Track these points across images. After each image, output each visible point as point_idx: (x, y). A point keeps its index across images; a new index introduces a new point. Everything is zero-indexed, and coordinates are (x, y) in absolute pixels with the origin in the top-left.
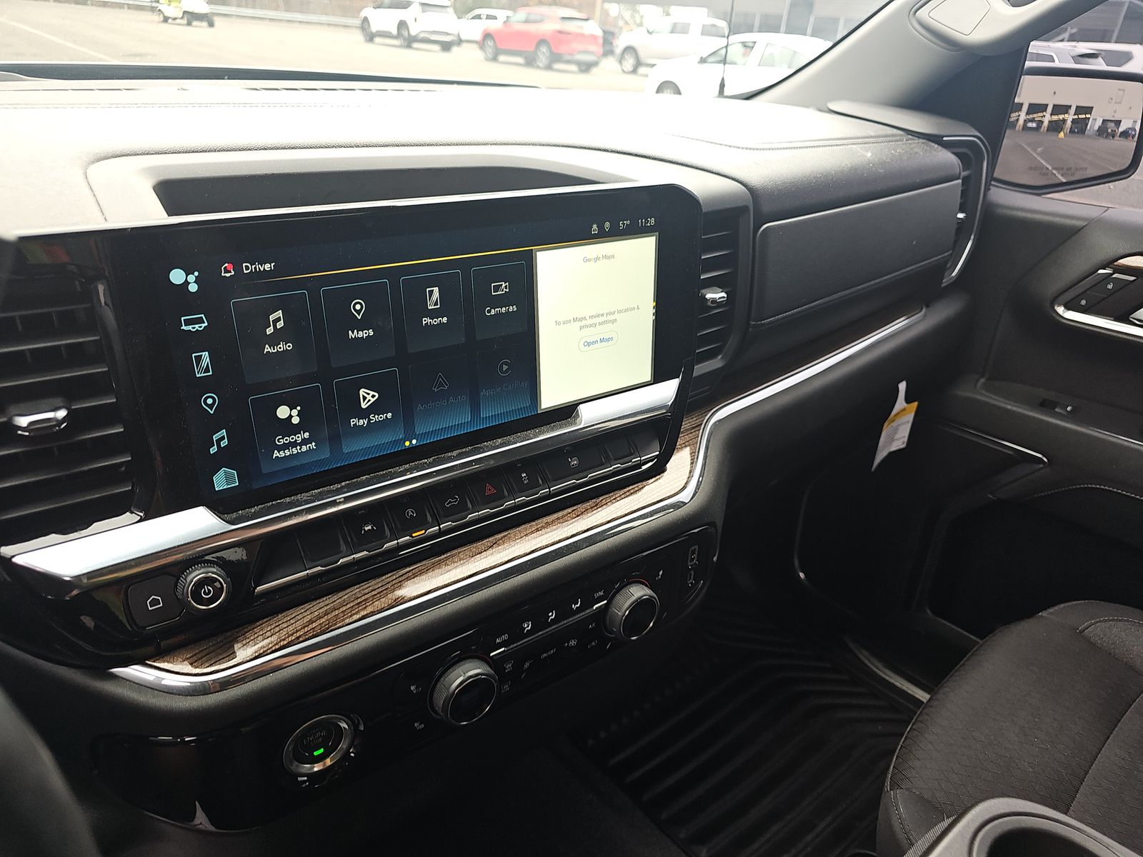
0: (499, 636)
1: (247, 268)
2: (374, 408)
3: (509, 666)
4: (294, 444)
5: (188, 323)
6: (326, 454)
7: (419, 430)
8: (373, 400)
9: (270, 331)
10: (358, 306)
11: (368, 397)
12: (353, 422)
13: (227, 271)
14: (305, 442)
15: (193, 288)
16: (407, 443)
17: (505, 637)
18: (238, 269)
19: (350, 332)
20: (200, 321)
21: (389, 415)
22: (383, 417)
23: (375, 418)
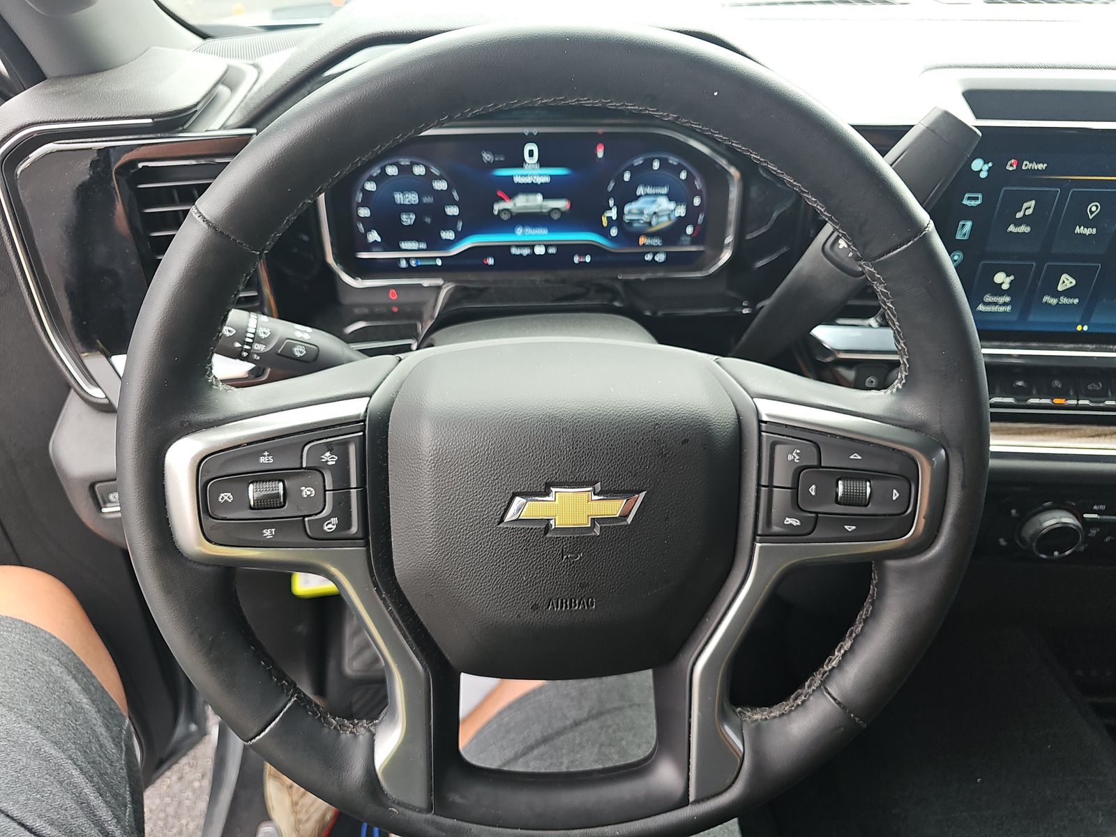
0: (1098, 505)
1: (1027, 165)
2: (1068, 293)
3: (1093, 532)
4: (995, 304)
5: (969, 198)
6: (1014, 318)
7: (1093, 320)
8: (1069, 286)
9: (1019, 215)
10: (1094, 208)
11: (1067, 282)
12: (1046, 299)
13: (1011, 165)
14: (1005, 304)
15: (983, 175)
16: (1079, 328)
17: (1103, 507)
18: (1019, 165)
19: (1078, 227)
20: (977, 199)
21: (1076, 301)
22: (1071, 301)
23: (1064, 300)
